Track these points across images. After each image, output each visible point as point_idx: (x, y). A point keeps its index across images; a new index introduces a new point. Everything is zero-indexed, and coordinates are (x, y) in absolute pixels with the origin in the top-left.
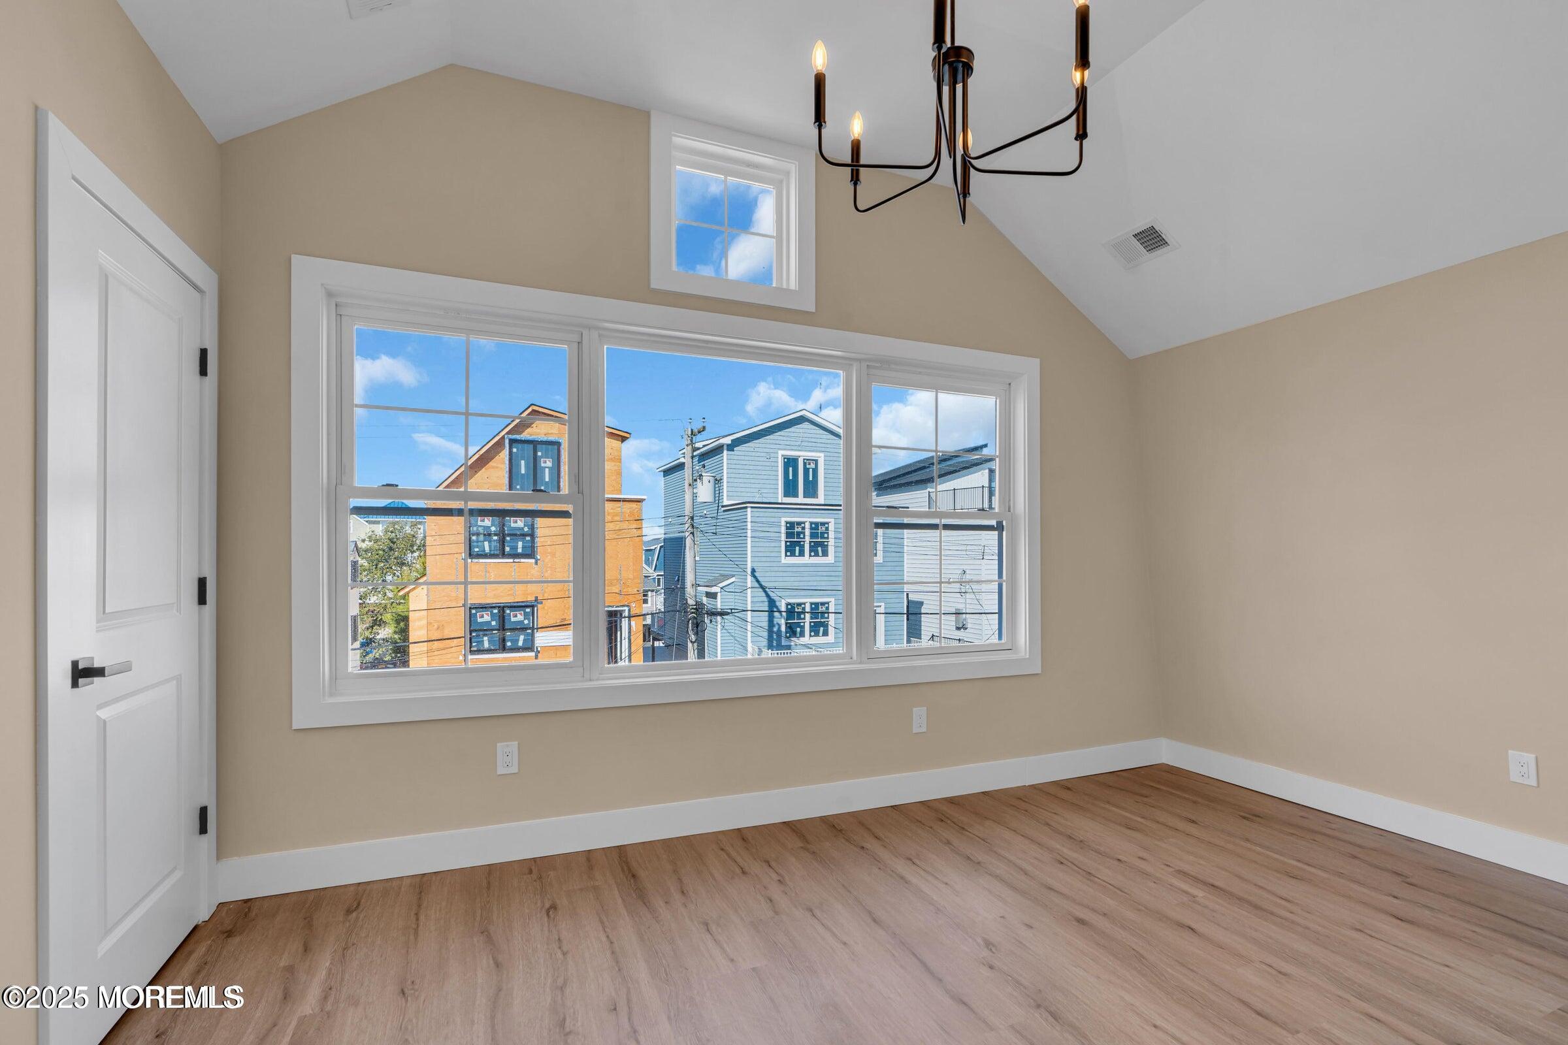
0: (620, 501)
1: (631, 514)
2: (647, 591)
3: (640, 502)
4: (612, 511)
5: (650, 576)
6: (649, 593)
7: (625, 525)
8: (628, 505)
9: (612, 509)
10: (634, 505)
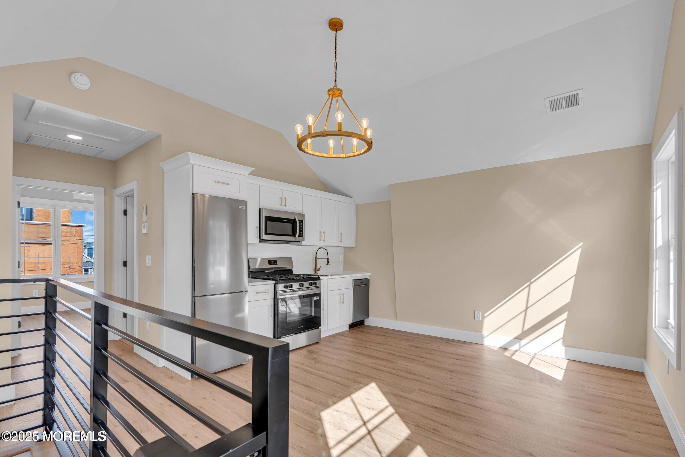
0: (70, 226)
1: (76, 232)
2: (88, 269)
3: (82, 227)
4: (65, 231)
5: (90, 261)
6: (89, 270)
7: (73, 238)
8: (75, 228)
9: (65, 230)
10: (78, 228)
